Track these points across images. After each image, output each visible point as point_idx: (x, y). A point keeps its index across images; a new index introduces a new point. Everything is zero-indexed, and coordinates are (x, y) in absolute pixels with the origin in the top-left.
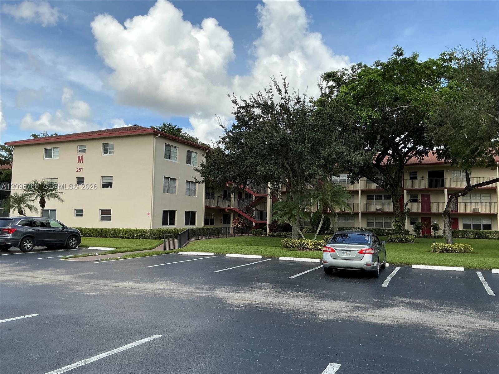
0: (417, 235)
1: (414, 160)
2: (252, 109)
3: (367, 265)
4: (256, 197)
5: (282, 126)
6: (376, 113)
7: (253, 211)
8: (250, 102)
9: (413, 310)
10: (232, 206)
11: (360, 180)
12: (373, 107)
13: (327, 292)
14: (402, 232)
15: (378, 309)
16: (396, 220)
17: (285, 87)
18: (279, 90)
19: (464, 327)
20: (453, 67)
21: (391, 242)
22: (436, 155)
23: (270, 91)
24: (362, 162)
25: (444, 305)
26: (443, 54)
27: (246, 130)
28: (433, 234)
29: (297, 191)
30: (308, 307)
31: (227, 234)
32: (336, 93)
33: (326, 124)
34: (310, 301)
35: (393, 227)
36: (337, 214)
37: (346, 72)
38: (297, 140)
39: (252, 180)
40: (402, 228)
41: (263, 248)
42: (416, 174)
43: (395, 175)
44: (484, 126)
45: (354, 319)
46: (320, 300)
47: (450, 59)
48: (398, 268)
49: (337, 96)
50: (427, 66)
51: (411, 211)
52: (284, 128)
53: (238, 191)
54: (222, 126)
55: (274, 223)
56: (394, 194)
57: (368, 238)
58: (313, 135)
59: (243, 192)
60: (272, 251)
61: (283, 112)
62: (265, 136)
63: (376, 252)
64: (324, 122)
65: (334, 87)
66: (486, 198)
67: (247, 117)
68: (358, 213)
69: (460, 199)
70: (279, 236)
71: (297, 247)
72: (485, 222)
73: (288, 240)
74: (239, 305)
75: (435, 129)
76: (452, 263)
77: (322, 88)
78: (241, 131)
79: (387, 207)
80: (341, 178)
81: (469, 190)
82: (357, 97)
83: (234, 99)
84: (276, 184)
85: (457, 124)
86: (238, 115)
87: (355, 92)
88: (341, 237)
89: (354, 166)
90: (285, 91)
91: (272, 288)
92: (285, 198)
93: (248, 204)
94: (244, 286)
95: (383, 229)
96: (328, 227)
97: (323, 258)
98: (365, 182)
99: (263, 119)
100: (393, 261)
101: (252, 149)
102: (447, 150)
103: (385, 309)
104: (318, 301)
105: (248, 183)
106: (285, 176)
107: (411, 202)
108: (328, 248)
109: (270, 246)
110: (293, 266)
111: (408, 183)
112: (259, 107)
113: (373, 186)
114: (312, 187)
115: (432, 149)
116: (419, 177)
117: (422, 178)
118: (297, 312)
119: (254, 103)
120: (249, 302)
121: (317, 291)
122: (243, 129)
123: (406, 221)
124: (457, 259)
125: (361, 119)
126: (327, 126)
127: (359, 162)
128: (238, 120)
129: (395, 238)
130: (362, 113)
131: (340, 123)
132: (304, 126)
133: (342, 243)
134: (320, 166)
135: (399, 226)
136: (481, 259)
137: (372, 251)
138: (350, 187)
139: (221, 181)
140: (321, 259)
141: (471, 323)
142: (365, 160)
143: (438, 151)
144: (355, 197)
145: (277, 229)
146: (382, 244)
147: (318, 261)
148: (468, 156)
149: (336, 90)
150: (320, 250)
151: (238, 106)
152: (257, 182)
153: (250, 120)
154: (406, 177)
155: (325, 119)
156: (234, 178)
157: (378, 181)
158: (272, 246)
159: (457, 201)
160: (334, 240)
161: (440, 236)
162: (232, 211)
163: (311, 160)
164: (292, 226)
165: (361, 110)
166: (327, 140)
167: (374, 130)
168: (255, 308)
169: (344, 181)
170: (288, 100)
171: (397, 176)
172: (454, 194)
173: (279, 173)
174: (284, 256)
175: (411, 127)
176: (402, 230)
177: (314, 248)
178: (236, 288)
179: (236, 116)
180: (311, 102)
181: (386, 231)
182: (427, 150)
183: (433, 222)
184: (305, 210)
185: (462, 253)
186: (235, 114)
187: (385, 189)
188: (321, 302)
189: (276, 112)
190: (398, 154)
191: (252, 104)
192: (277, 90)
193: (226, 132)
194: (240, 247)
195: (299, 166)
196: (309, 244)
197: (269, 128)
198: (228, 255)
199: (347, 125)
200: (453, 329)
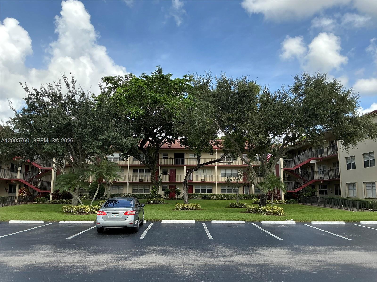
0: (166, 198)
1: (166, 145)
2: (42, 97)
3: (130, 223)
4: (41, 170)
5: (68, 113)
6: (141, 111)
7: (38, 182)
8: (40, 91)
9: (160, 255)
10: (18, 178)
11: (129, 158)
12: (140, 107)
13: (98, 248)
14: (156, 196)
15: (136, 257)
16: (153, 188)
17: (73, 83)
18: (68, 85)
19: (193, 264)
20: (191, 85)
21: (148, 203)
22: (180, 143)
23: (59, 84)
24: (130, 145)
25: (182, 249)
26: (186, 76)
27: (35, 114)
28: (176, 196)
29: (79, 166)
30: (81, 262)
31: (12, 202)
32: (113, 93)
33: (104, 115)
34: (83, 256)
35: (150, 192)
36: (110, 184)
37: (121, 79)
38: (80, 125)
39: (39, 156)
40: (156, 193)
41: (45, 214)
42: (167, 155)
43: (153, 156)
44: (209, 127)
45: (118, 268)
46: (92, 255)
47: (190, 80)
48: (152, 224)
49: (113, 95)
50: (176, 82)
51: (163, 181)
52: (70, 115)
53: (24, 165)
54: (13, 109)
55: (56, 191)
56: (152, 169)
57: (132, 203)
58: (94, 123)
59: (30, 165)
60: (53, 216)
61: (71, 102)
62: (53, 120)
63: (137, 212)
64: (103, 113)
65: (112, 88)
66: (209, 172)
67: (37, 103)
68: (126, 183)
69: (194, 173)
70: (60, 203)
71: (76, 212)
72: (208, 188)
73: (68, 206)
74: (18, 267)
75: (179, 125)
76: (188, 218)
77: (102, 88)
78: (30, 114)
79: (147, 178)
80: (114, 156)
81: (199, 167)
82: (129, 97)
83: (26, 87)
84: (60, 160)
85: (192, 123)
86: (28, 101)
87: (127, 93)
88: (112, 203)
89: (124, 148)
90: (72, 86)
91: (51, 249)
92: (67, 171)
93: (33, 176)
94: (25, 249)
95: (143, 194)
96: (103, 194)
97: (96, 220)
98: (132, 159)
99: (52, 106)
100: (149, 218)
101: (40, 130)
102: (186, 140)
103: (141, 256)
104: (90, 256)
105: (35, 158)
106: (69, 154)
107: (163, 174)
108: (101, 212)
109: (52, 212)
110: (71, 228)
111: (162, 161)
112: (49, 95)
113: (138, 163)
114: (91, 162)
115: (177, 138)
116: (169, 157)
117: (171, 157)
118: (72, 267)
119: (44, 92)
120: (29, 263)
121: (90, 248)
122: (33, 113)
123: (159, 188)
124: (191, 215)
125: (131, 114)
126: (105, 116)
127: (128, 146)
128: (28, 105)
129: (151, 201)
130: (132, 110)
131: (115, 115)
132: (87, 115)
133: (112, 208)
134: (98, 147)
135: (155, 192)
136: (205, 214)
137: (134, 213)
138: (121, 163)
139: (9, 156)
140: (95, 220)
141: (198, 261)
142: (132, 144)
143: (181, 140)
144: (125, 170)
145: (59, 197)
146: (142, 206)
147: (92, 222)
148: (199, 145)
149: (113, 90)
150: (95, 213)
151: (29, 93)
152: (43, 158)
153: (40, 105)
154: (161, 156)
155: (104, 111)
156: (22, 154)
157: (141, 159)
158: (54, 212)
159: (192, 174)
160: (107, 205)
161: (181, 198)
162: (19, 182)
163: (91, 141)
164: (72, 194)
165: (131, 107)
166: (105, 127)
167: (140, 123)
168: (34, 268)
169: (117, 158)
170: (75, 94)
171: (155, 156)
172: (190, 169)
173: (63, 151)
174: (64, 220)
175: (164, 123)
176: (156, 194)
177: (90, 212)
178: (16, 252)
179: (27, 102)
180: (93, 97)
181: (146, 196)
182: (174, 139)
183: (177, 188)
184: (85, 181)
185: (194, 210)
186: (26, 99)
187: (146, 165)
188: (93, 256)
189: (63, 102)
190: (155, 140)
191: (42, 93)
192: (66, 84)
193: (17, 114)
194: (24, 214)
195: (81, 146)
196: (86, 209)
197: (56, 114)
198: (11, 222)
199: (120, 117)
200: (187, 267)
